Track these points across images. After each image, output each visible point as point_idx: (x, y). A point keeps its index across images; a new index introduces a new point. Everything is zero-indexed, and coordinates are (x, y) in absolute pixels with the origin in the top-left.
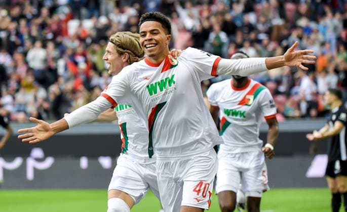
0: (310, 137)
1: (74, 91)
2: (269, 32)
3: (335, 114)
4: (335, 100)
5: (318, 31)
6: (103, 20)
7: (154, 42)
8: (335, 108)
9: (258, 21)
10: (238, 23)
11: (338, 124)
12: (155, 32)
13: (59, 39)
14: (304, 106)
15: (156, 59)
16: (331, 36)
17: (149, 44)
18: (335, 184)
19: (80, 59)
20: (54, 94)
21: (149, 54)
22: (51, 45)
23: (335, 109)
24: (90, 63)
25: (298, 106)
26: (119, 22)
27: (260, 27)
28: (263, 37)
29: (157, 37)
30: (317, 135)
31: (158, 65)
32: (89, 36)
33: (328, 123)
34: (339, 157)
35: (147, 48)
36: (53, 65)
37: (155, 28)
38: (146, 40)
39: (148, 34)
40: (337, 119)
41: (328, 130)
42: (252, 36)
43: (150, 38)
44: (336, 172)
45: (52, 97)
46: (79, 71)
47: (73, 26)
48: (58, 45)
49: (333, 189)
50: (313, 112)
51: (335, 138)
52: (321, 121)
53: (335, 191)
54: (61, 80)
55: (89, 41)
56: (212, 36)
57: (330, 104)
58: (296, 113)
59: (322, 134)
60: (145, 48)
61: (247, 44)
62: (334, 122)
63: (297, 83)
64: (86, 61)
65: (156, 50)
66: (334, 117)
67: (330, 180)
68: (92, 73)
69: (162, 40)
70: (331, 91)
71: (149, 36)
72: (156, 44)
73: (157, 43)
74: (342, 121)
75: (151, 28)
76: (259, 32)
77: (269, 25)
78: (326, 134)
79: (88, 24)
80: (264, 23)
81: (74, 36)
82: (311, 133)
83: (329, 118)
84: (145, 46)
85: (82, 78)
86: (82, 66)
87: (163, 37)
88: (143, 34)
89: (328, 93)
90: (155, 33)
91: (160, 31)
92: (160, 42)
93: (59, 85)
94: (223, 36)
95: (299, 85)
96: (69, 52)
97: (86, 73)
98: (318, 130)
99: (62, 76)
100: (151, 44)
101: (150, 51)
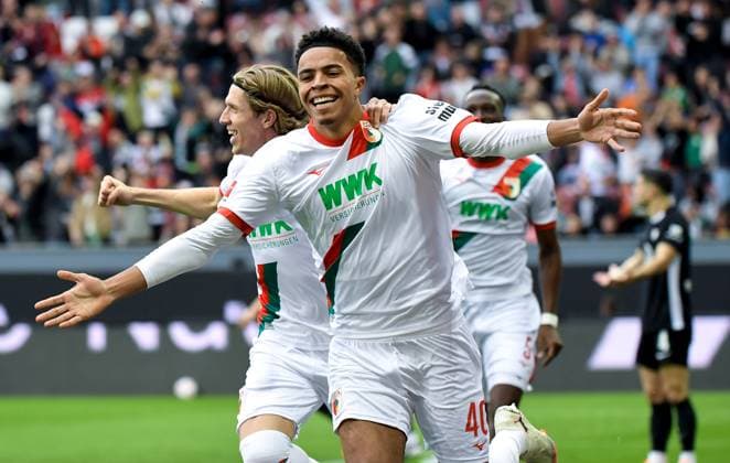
0: (603, 279)
1: (74, 176)
2: (509, 44)
3: (657, 226)
4: (655, 195)
5: (617, 41)
6: (140, 19)
7: (330, 91)
8: (656, 212)
9: (484, 18)
10: (441, 25)
11: (663, 250)
12: (334, 70)
13: (41, 60)
14: (587, 208)
15: (335, 130)
16: (647, 52)
17: (321, 97)
18: (658, 383)
19: (87, 106)
20: (31, 182)
21: (321, 117)
22: (23, 75)
23: (658, 216)
24: (110, 114)
25: (574, 207)
26: (174, 23)
27: (489, 32)
28: (494, 54)
29: (337, 82)
30: (616, 273)
31: (339, 142)
32: (109, 53)
33: (641, 247)
34: (666, 323)
35: (315, 105)
36: (27, 117)
37: (332, 63)
38: (313, 88)
39: (318, 76)
40: (662, 238)
41: (640, 263)
42: (472, 51)
43: (323, 83)
44: (660, 357)
45: (26, 191)
46: (86, 130)
47: (72, 32)
48: (39, 74)
49: (652, 396)
50: (608, 223)
51: (658, 280)
52: (626, 242)
53: (659, 400)
54: (46, 152)
55: (106, 64)
56: (382, 52)
57: (645, 204)
58: (571, 225)
59: (629, 272)
60: (311, 106)
61: (460, 71)
62: (654, 245)
63: (572, 158)
64: (101, 110)
65: (335, 109)
66: (655, 234)
67: (646, 376)
68: (115, 137)
69: (348, 89)
70: (649, 174)
71: (321, 79)
72: (335, 97)
73: (338, 95)
74: (672, 243)
75: (324, 63)
76: (486, 44)
77: (509, 29)
78: (638, 273)
79: (106, 27)
80: (497, 25)
81: (74, 54)
82: (605, 269)
83: (643, 235)
84: (312, 101)
85: (93, 147)
86: (94, 120)
87: (349, 81)
88: (305, 75)
89: (640, 179)
90: (333, 74)
91: (344, 68)
92: (345, 92)
93: (41, 162)
94: (406, 53)
95: (577, 161)
96: (63, 90)
97: (103, 136)
98: (619, 264)
99: (48, 143)
100: (325, 96)
101: (323, 112)
